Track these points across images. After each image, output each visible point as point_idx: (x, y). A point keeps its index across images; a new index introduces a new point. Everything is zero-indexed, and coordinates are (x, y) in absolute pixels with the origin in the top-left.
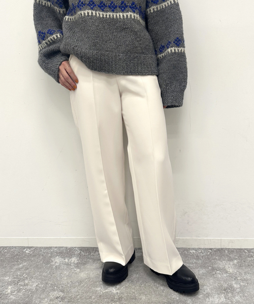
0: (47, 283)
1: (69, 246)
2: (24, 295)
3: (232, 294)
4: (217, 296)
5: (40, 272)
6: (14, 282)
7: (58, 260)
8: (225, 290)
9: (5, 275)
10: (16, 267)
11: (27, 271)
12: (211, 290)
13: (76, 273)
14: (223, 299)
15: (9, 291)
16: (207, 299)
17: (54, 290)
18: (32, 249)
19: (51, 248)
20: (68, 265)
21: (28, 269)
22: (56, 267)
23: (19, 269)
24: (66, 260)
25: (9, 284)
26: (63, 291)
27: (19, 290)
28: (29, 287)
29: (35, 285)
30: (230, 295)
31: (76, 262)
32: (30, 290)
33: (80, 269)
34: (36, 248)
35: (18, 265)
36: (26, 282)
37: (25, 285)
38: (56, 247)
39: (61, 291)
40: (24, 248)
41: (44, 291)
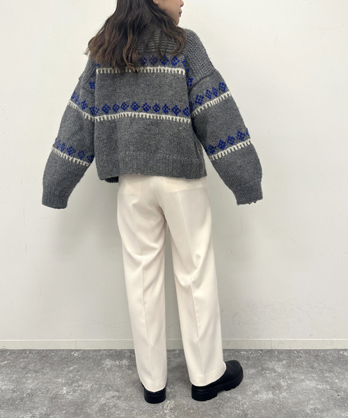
0: (101, 384)
1: (119, 348)
2: (80, 394)
3: (280, 390)
4: (265, 393)
5: (93, 374)
6: (68, 383)
7: (108, 363)
8: (273, 387)
9: (57, 377)
10: (67, 369)
11: (79, 373)
12: (260, 387)
13: (129, 375)
14: (271, 396)
15: (65, 392)
16: (256, 396)
17: (109, 390)
18: (80, 352)
19: (100, 350)
20: (120, 367)
21: (79, 371)
22: (108, 369)
23: (71, 372)
24: (117, 363)
25: (64, 385)
26: (118, 391)
27: (75, 391)
28: (83, 388)
29: (89, 386)
30: (277, 392)
31: (127, 364)
32: (85, 390)
33: (133, 371)
34: (85, 351)
35: (69, 367)
36: (80, 383)
37: (79, 386)
38: (105, 350)
39: (116, 391)
40: (72, 351)
41: (99, 391)
